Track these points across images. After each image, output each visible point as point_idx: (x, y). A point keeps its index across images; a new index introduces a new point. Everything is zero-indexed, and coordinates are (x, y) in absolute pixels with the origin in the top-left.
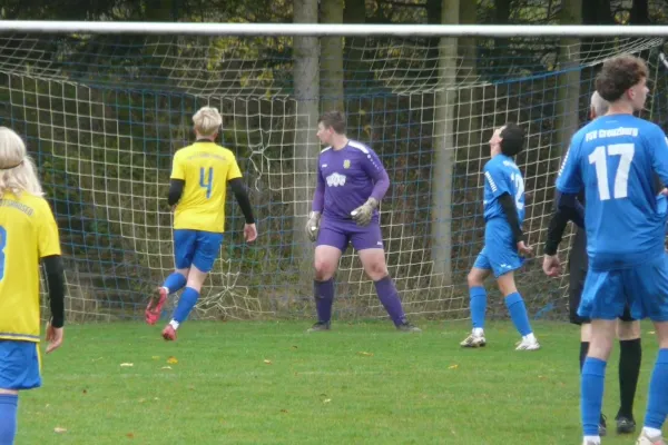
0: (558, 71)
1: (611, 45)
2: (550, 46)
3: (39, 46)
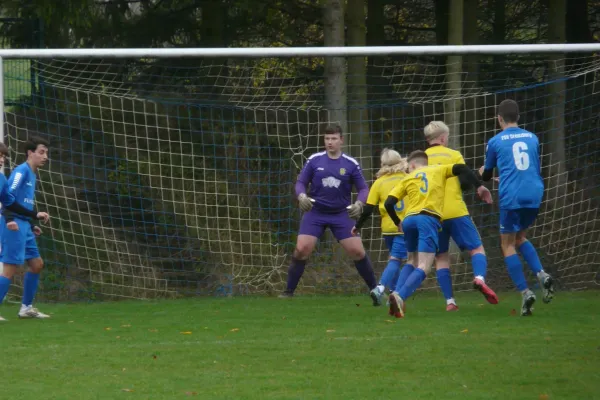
0: (546, 82)
1: (592, 59)
2: (540, 62)
3: (113, 70)
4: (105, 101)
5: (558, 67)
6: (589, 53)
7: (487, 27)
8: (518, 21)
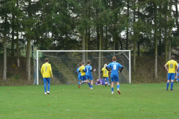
4: (52, 58)
5: (114, 54)
6: (118, 52)
7: (104, 48)
8: (108, 47)
